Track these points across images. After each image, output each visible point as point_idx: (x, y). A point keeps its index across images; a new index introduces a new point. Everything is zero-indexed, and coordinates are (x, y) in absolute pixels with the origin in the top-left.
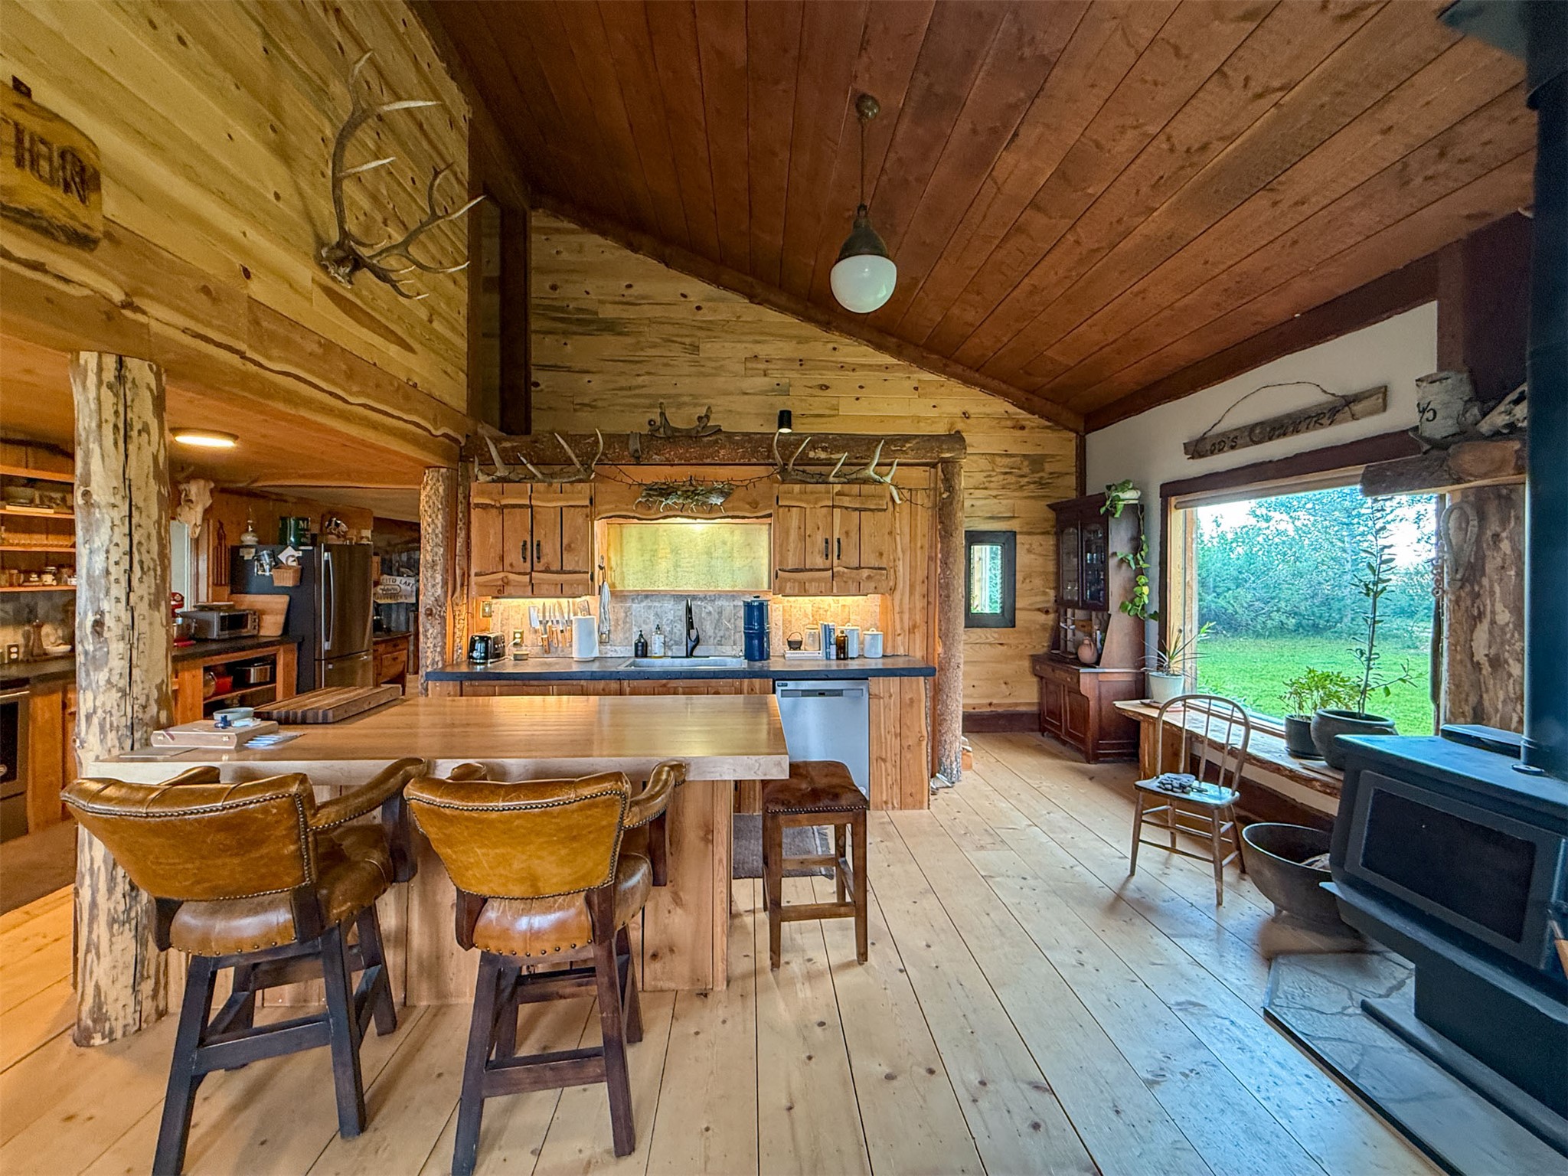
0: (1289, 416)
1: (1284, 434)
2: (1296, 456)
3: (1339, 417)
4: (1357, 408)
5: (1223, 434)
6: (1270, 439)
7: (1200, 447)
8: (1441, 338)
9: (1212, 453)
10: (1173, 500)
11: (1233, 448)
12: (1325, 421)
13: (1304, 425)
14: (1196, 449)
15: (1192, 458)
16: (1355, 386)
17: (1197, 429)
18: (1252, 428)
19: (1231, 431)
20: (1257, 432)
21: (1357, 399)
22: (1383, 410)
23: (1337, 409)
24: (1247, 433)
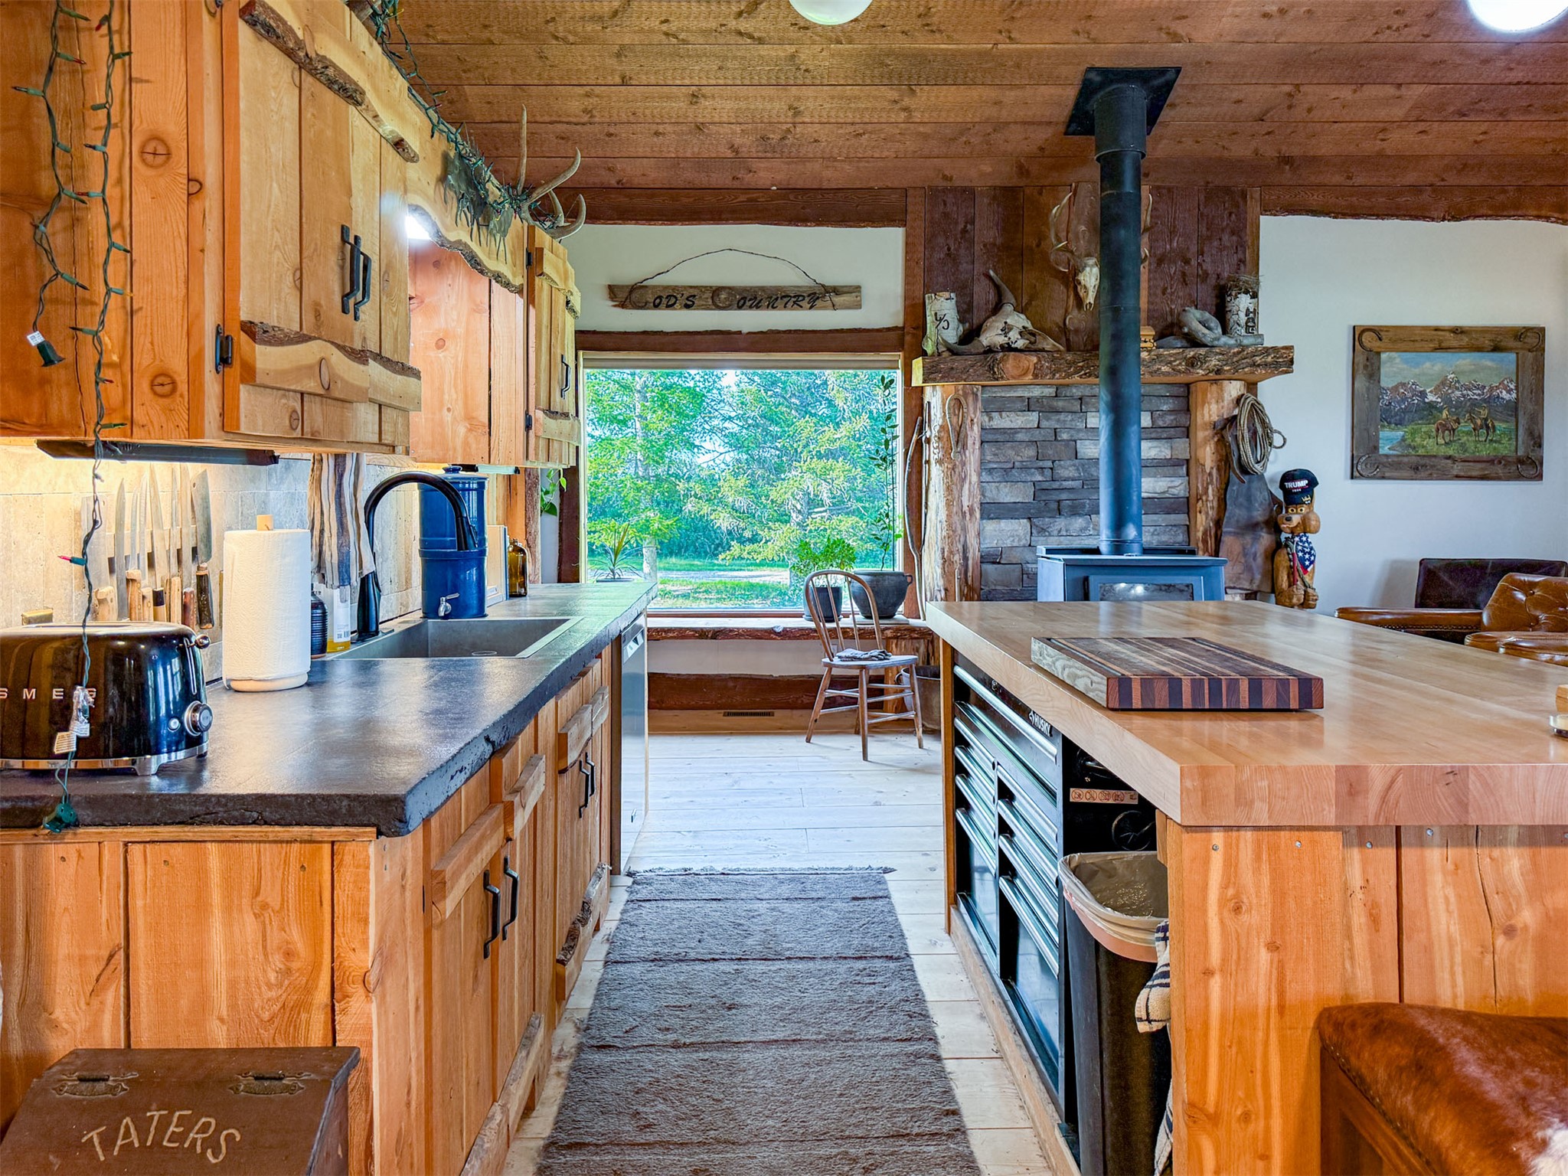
0: (763, 289)
1: (758, 307)
2: (772, 332)
3: (818, 303)
4: (837, 300)
5: (675, 288)
7: (635, 296)
8: (907, 262)
9: (656, 306)
10: (582, 355)
11: (687, 307)
12: (804, 304)
13: (780, 303)
14: (627, 296)
15: (623, 306)
17: (629, 273)
18: (716, 291)
19: (685, 288)
20: (723, 296)
21: (836, 291)
22: (858, 306)
23: (817, 295)
24: (708, 295)
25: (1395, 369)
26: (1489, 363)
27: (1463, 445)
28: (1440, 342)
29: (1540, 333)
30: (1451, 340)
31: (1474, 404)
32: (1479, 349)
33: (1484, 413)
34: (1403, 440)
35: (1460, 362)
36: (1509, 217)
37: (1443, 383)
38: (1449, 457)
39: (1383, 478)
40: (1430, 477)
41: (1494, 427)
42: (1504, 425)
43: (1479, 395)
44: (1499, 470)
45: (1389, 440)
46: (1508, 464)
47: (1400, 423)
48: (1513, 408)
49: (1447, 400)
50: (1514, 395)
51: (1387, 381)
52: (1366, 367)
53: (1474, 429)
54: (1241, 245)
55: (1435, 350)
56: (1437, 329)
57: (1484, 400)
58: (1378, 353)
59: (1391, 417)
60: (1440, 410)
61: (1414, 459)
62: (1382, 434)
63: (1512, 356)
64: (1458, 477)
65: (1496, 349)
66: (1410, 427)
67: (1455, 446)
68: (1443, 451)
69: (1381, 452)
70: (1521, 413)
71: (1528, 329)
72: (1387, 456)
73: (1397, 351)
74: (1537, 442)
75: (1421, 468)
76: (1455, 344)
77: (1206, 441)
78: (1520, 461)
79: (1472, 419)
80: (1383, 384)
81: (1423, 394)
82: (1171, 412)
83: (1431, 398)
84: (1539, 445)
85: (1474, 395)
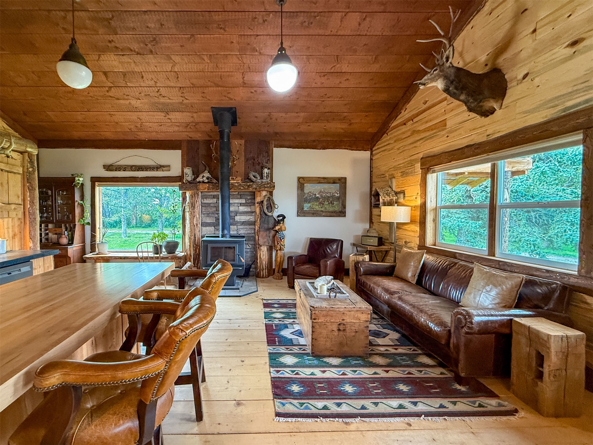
0: (144, 166)
1: (143, 171)
2: (147, 177)
3: (158, 170)
4: (164, 169)
5: (121, 166)
6: (138, 171)
7: (110, 168)
8: (182, 159)
9: (116, 171)
10: (97, 183)
11: (124, 171)
12: (155, 170)
13: (149, 170)
14: (108, 168)
15: (107, 170)
16: (162, 163)
17: (109, 162)
18: (132, 166)
19: (124, 165)
20: (133, 168)
21: (164, 166)
22: (169, 171)
23: (158, 168)
24: (130, 167)
25: (309, 188)
26: (332, 187)
27: (326, 208)
28: (319, 181)
29: (345, 179)
30: (322, 181)
31: (328, 197)
32: (330, 183)
33: (331, 200)
34: (310, 206)
35: (325, 186)
36: (337, 148)
37: (321, 192)
38: (322, 211)
39: (305, 216)
40: (317, 216)
41: (334, 204)
42: (336, 203)
44: (335, 214)
45: (306, 207)
46: (337, 213)
47: (309, 202)
48: (338, 198)
49: (322, 196)
50: (339, 195)
51: (306, 191)
52: (300, 187)
53: (329, 204)
54: (268, 156)
55: (318, 183)
56: (319, 178)
57: (331, 196)
58: (304, 184)
59: (306, 201)
60: (320, 199)
61: (313, 212)
62: (304, 205)
63: (338, 185)
64: (324, 216)
65: (334, 183)
66: (312, 203)
67: (323, 208)
68: (320, 209)
69: (304, 209)
70: (340, 200)
71: (342, 178)
72: (306, 211)
73: (309, 183)
74: (344, 207)
75: (314, 214)
76: (323, 182)
77: (257, 207)
78: (341, 212)
79: (328, 201)
80: (305, 192)
81: (315, 195)
82: (250, 199)
83: (317, 196)
84: (345, 208)
85: (328, 195)
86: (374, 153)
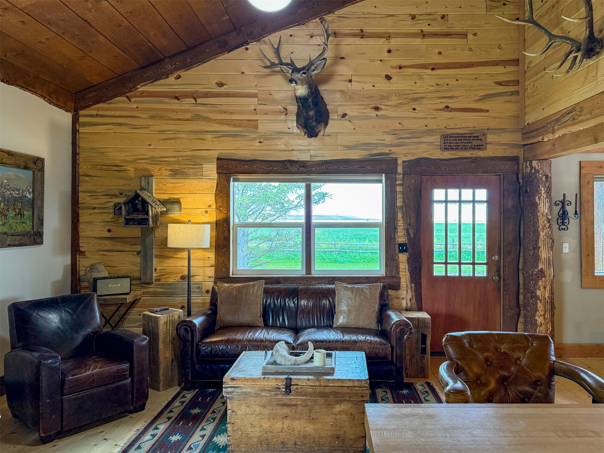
26: (22, 176)
27: (11, 225)
28: (2, 159)
29: (43, 161)
30: (6, 158)
31: (15, 200)
32: (18, 167)
33: (20, 205)
35: (9, 173)
37: (2, 186)
38: (5, 233)
41: (24, 214)
42: (28, 213)
43: (17, 194)
44: (26, 239)
46: (30, 236)
48: (32, 203)
49: (4, 196)
50: (32, 195)
53: (15, 215)
56: (1, 150)
57: (19, 197)
63: (31, 173)
64: (10, 245)
65: (26, 168)
67: (7, 226)
68: (2, 229)
70: (35, 206)
71: (38, 158)
74: (42, 222)
76: (8, 161)
78: (34, 234)
79: (14, 209)
84: (42, 224)
85: (15, 194)
86: (81, 119)
